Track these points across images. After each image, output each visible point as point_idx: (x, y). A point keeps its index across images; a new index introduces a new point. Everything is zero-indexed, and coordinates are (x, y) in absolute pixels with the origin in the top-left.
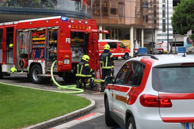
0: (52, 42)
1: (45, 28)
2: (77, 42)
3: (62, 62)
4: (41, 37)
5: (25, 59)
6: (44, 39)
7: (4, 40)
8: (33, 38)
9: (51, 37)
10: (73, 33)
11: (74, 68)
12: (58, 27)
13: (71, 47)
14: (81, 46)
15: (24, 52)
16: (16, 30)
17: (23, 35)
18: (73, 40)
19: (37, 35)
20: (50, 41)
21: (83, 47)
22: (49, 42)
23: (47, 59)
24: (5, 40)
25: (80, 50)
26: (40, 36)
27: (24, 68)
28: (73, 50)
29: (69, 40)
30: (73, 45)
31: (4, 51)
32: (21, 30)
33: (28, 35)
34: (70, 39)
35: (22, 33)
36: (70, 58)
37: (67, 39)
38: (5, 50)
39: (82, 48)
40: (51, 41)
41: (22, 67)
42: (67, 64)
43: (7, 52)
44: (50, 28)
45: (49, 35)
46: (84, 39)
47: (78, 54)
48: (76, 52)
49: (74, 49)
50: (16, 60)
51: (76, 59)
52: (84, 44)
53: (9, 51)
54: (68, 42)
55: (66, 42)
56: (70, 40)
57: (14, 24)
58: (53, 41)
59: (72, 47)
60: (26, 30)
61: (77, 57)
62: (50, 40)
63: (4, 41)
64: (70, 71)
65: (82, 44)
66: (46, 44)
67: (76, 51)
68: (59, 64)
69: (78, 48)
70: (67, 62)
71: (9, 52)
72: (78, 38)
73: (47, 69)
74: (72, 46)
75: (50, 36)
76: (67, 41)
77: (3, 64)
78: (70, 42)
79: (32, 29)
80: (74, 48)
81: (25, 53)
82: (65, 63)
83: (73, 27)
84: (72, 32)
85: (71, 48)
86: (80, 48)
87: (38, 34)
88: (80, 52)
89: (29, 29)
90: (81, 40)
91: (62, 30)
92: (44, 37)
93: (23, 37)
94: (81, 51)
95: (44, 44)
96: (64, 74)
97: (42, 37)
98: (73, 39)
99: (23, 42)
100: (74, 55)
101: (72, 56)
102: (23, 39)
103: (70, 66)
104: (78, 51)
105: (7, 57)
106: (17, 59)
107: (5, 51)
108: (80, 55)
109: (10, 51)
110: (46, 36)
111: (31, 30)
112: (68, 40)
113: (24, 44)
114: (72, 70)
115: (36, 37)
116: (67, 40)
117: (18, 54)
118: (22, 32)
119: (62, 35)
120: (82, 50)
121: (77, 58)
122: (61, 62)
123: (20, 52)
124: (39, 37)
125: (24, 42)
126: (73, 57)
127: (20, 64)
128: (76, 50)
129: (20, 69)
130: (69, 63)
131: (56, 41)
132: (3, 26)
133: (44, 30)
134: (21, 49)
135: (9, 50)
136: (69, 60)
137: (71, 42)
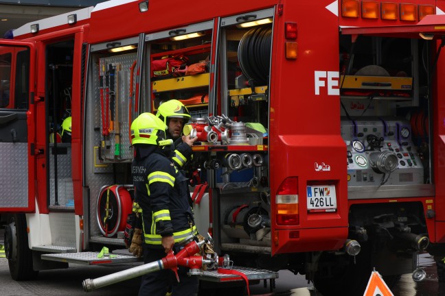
0: (246, 96)
1: (209, 25)
2: (377, 93)
3: (295, 200)
4: (189, 74)
5: (126, 189)
6: (204, 80)
7: (37, 98)
8: (155, 79)
9: (240, 71)
10: (353, 40)
11: (363, 231)
12: (271, 12)
13: (343, 118)
14: (400, 113)
15: (117, 153)
16: (84, 47)
17: (112, 71)
18: (354, 82)
19: (171, 66)
20: (234, 92)
21: (408, 117)
22: (229, 98)
23: (220, 185)
24: (42, 99)
25: (391, 134)
26: (187, 69)
27: (120, 229)
28: (356, 135)
29: (331, 83)
30: (354, 107)
31: (37, 151)
32: (103, 47)
33: (133, 69)
34: (336, 74)
35: (108, 60)
36: (337, 180)
37: (319, 74)
38: (41, 144)
39: (401, 124)
40: (240, 93)
41: (109, 226)
42: (323, 212)
43: (52, 157)
44: (230, 21)
45: (229, 63)
46: (409, 75)
47: (382, 156)
48: (373, 144)
49: (360, 130)
50: (84, 190)
51: (372, 179)
52: (415, 103)
53: (58, 151)
54: (324, 90)
55: (317, 92)
56: (336, 83)
57: (76, 24)
58: (248, 91)
59: (347, 118)
60: (123, 42)
61: (376, 170)
62: (231, 87)
63: (36, 103)
64: (344, 248)
65: (402, 105)
66: (212, 109)
67: (369, 138)
68: (280, 212)
69: (379, 125)
70: (324, 199)
71: (60, 157)
72: (381, 70)
73: (223, 235)
74: (352, 113)
75: (232, 65)
76: (318, 84)
77: (34, 212)
78: (337, 92)
79: (151, 37)
80: (360, 126)
81: (124, 157)
82: (310, 207)
83: (353, 14)
84: (350, 36)
85: (347, 127)
86: (392, 125)
87: (177, 59)
88: (395, 145)
89: (135, 40)
90: (398, 83)
91: (294, 26)
92: (206, 69)
93: (113, 78)
94: (399, 137)
95: (206, 108)
96: (311, 262)
97: (197, 74)
98: (352, 74)
99: (112, 104)
100: (359, 162)
101: (351, 167)
102: (112, 88)
103: (343, 218)
104: (382, 140)
105: (52, 180)
106: (87, 187)
107: (42, 151)
108: (394, 158)
109: (63, 151)
110: (214, 68)
111: (146, 43)
112: (327, 81)
113: (120, 113)
114: (353, 243)
115: (170, 76)
116: (322, 84)
117: (93, 164)
118: (107, 53)
119: (293, 54)
120: (405, 133)
121: (378, 178)
122: (288, 199)
123: (100, 152)
124: (183, 74)
125: (116, 101)
126: (358, 171)
127: (102, 214)
128: (370, 132)
129: (100, 234)
130: (334, 202)
131: (261, 90)
132: (34, 34)
133: (206, 35)
134: (107, 136)
135: (60, 144)
136: (332, 189)
137: (343, 91)
